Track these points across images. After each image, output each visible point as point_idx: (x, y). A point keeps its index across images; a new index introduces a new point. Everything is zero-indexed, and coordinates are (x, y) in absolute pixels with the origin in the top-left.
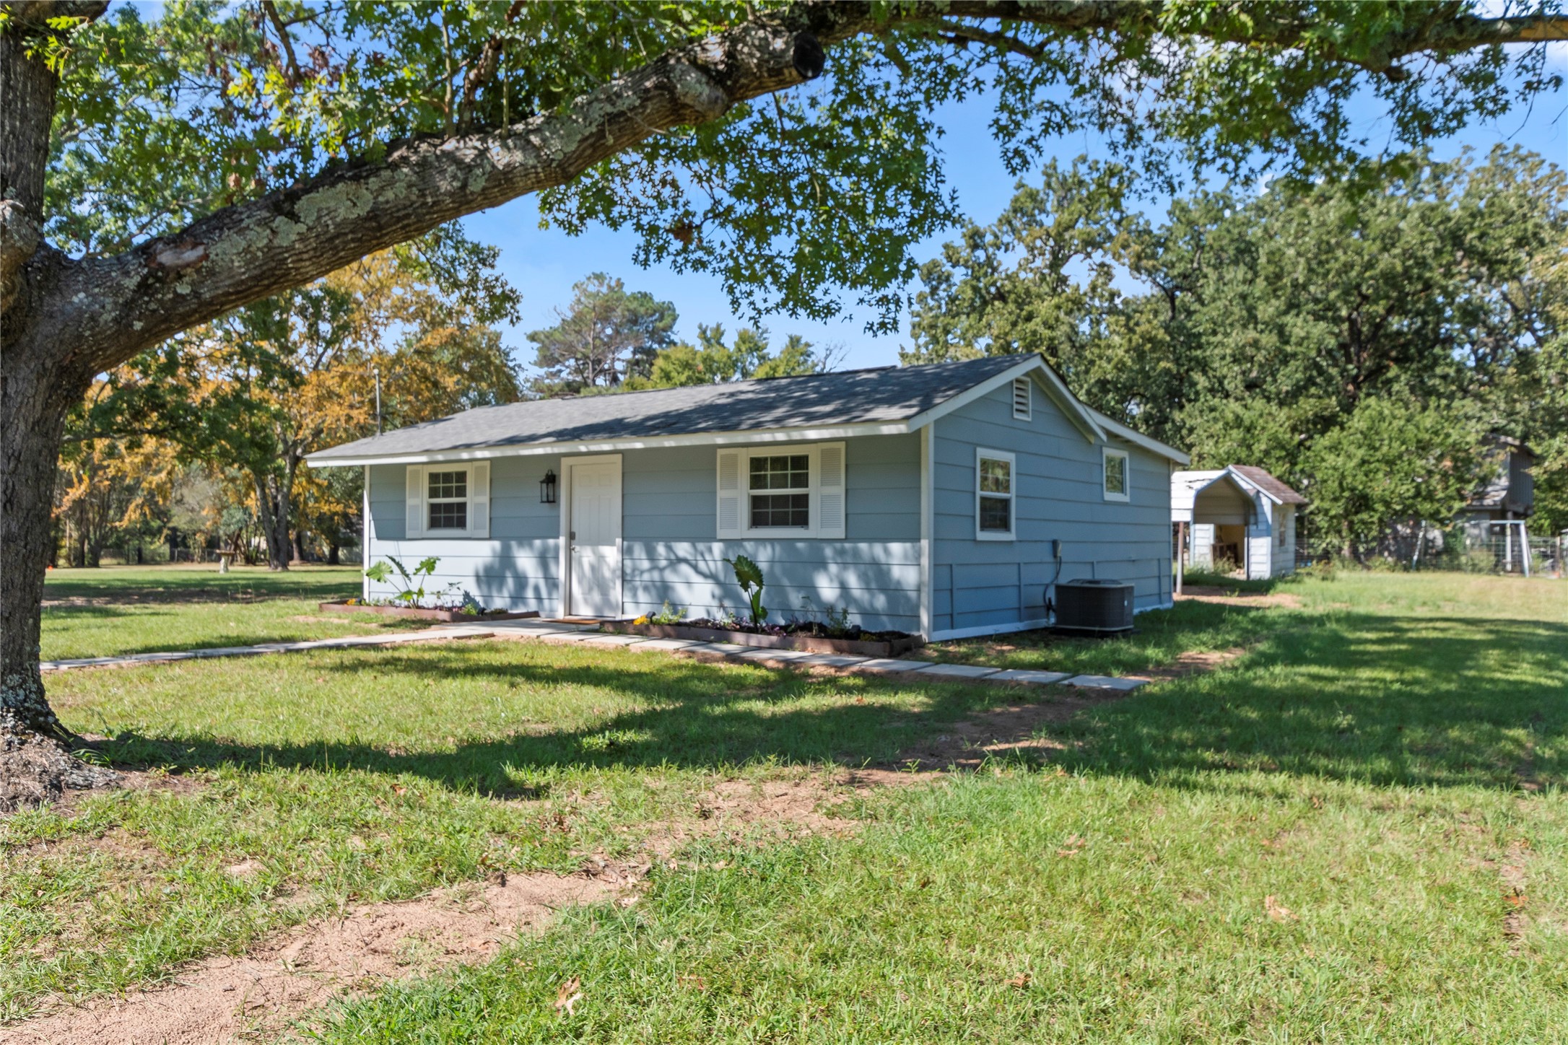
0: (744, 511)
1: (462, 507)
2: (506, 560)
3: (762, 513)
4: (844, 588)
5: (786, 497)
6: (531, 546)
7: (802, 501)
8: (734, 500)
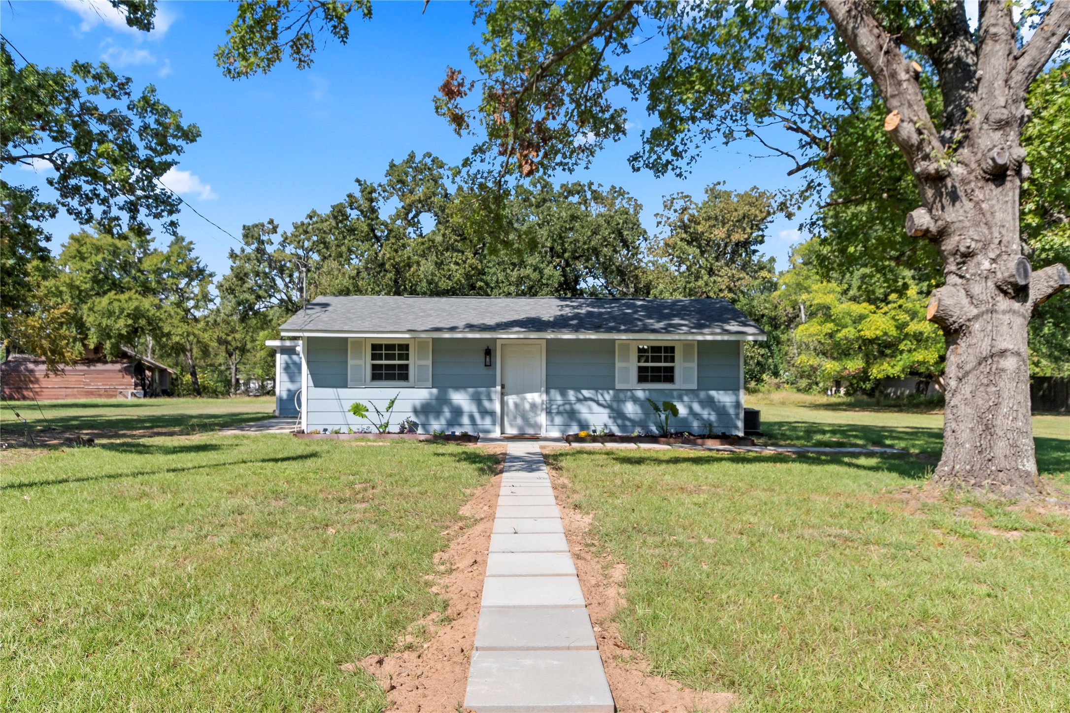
0: (634, 374)
1: (406, 367)
2: (442, 400)
3: (644, 376)
4: (691, 409)
5: (660, 368)
6: (466, 392)
7: (671, 369)
8: (628, 369)
